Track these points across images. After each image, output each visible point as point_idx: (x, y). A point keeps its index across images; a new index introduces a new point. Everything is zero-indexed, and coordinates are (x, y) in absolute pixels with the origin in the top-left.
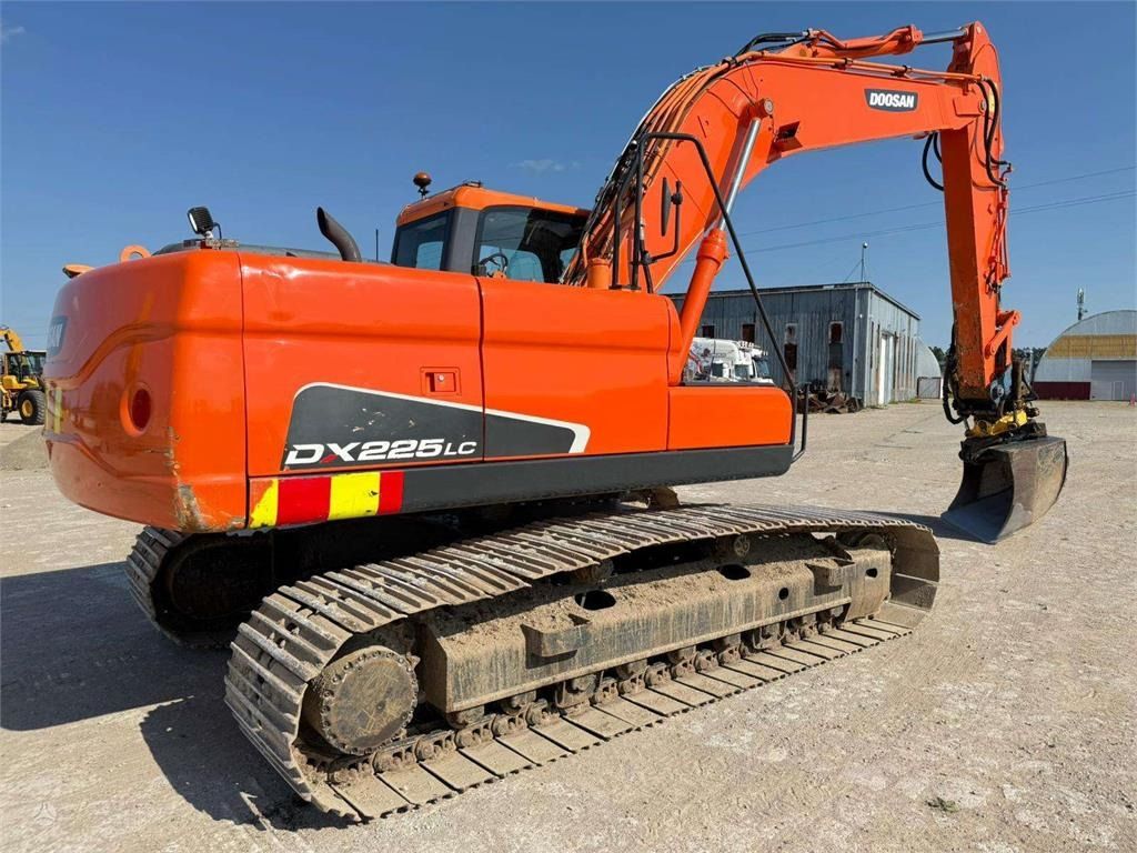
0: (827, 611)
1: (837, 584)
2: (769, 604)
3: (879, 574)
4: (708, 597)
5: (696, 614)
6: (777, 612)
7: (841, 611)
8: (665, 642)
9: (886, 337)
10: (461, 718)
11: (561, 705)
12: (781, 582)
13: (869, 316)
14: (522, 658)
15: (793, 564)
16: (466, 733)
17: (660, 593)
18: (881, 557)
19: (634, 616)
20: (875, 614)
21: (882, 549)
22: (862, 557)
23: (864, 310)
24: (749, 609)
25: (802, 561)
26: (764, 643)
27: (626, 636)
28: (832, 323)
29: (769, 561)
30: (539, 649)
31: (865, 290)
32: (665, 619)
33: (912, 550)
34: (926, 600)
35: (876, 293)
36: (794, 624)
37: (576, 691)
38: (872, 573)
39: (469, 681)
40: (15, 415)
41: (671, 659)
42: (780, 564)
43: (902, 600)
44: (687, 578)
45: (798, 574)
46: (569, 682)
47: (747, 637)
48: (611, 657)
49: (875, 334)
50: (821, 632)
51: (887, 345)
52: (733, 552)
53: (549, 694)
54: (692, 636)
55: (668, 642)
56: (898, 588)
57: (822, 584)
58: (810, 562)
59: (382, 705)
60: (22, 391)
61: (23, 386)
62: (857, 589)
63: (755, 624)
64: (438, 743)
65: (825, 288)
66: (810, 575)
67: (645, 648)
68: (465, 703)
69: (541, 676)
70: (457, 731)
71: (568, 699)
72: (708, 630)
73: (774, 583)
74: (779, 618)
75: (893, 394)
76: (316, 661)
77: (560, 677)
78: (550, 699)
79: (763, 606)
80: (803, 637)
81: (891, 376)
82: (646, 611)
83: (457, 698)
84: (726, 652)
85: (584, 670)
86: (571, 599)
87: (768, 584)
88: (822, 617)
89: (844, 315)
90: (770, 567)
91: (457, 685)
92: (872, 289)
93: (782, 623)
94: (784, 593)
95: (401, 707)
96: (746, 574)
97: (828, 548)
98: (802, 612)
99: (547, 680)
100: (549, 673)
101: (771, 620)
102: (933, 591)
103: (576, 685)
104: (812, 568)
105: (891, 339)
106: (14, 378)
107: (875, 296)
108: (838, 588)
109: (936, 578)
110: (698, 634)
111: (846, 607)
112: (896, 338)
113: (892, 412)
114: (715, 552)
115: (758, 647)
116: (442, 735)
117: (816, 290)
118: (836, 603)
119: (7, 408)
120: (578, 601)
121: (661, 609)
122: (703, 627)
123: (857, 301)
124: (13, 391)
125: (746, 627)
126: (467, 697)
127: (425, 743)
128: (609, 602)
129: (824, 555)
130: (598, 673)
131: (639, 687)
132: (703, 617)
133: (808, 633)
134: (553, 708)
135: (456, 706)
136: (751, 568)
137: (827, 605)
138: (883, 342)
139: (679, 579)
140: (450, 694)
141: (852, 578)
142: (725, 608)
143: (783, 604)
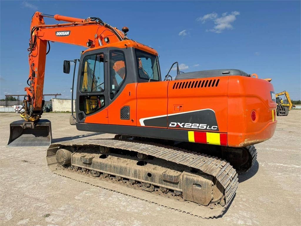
2: (144, 176)
4: (124, 165)
5: (119, 168)
6: (146, 180)
12: (149, 171)
17: (118, 160)
19: (104, 162)
24: (136, 174)
27: (102, 166)
44: (127, 160)
45: (158, 172)
48: (98, 169)
54: (118, 173)
55: (111, 172)
59: (61, 158)
63: (138, 180)
79: (141, 176)
82: (107, 162)
85: (92, 169)
87: (144, 170)
94: (149, 175)
100: (87, 166)
121: (110, 163)
122: (121, 173)
128: (105, 158)
132: (121, 170)
142: (128, 171)
143: (149, 178)
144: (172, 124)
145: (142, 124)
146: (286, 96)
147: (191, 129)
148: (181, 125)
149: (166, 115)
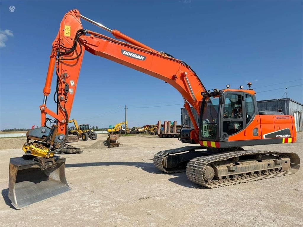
0: (278, 169)
1: (279, 163)
2: (266, 166)
3: (288, 162)
4: (255, 164)
6: (268, 168)
7: (280, 169)
8: (249, 171)
9: (296, 112)
10: (220, 178)
11: (233, 179)
12: (268, 163)
13: (290, 107)
14: (227, 170)
15: (270, 160)
16: (220, 181)
17: (247, 163)
18: (288, 159)
19: (243, 166)
20: (288, 170)
21: (288, 158)
22: (284, 159)
23: (288, 105)
24: (263, 167)
25: (272, 160)
26: (266, 173)
27: (242, 169)
28: (279, 109)
29: (266, 159)
30: (230, 169)
31: (287, 100)
32: (248, 167)
33: (294, 159)
34: (298, 168)
35: (291, 101)
36: (271, 170)
37: (235, 177)
38: (286, 162)
39: (220, 173)
40: (81, 139)
41: (250, 174)
42: (268, 160)
43: (293, 168)
44: (251, 161)
45: (271, 162)
46: (234, 175)
47: (263, 172)
48: (240, 172)
49: (292, 112)
50: (277, 173)
51: (296, 115)
52: (259, 157)
53: (231, 177)
56: (292, 166)
57: (276, 164)
58: (273, 160)
59: (210, 174)
60: (83, 133)
61: (83, 132)
62: (283, 165)
63: (264, 169)
64: (216, 182)
65: (275, 100)
66: (274, 162)
67: (246, 171)
68: (220, 176)
69: (230, 174)
70: (218, 180)
71: (234, 178)
72: (256, 170)
73: (267, 163)
74: (268, 169)
75: (300, 129)
76: (204, 166)
77: (233, 174)
78: (231, 178)
79: (265, 167)
80: (273, 173)
81: (298, 123)
82: (245, 166)
83: (219, 175)
84: (259, 174)
85: (236, 174)
86: (233, 163)
87: (266, 163)
88: (277, 170)
89: (282, 107)
90: (266, 160)
91: (219, 173)
92: (290, 100)
93: (269, 170)
94: (269, 165)
95: (213, 175)
96: (262, 161)
97: (277, 157)
98: (273, 168)
99: (231, 174)
100: (231, 173)
101: (267, 169)
102: (299, 166)
103: (235, 176)
104: (274, 161)
105: (297, 113)
106: (81, 130)
107: (291, 102)
108: (279, 164)
109: (300, 164)
110: (254, 170)
111: (281, 168)
112: (299, 113)
113: (299, 134)
114: (255, 157)
115: (265, 174)
116: (217, 181)
117: (273, 101)
118: (279, 167)
119: (79, 137)
120: (234, 163)
121: (248, 165)
122: (255, 169)
123: (286, 104)
124: (81, 133)
125: (262, 170)
126: (220, 175)
127: (215, 181)
128: (239, 164)
129: (276, 159)
130: (238, 175)
131: (244, 178)
132: (255, 167)
133: (274, 173)
134: (232, 179)
135: (219, 176)
136: (262, 160)
137: (278, 167)
138: (295, 114)
139: (250, 161)
140: (218, 174)
141: (282, 162)
142: (258, 166)
143: (269, 166)
144: (277, 136)
145: (264, 138)
146: (74, 123)
147: (283, 138)
148: (280, 136)
149: (274, 132)
